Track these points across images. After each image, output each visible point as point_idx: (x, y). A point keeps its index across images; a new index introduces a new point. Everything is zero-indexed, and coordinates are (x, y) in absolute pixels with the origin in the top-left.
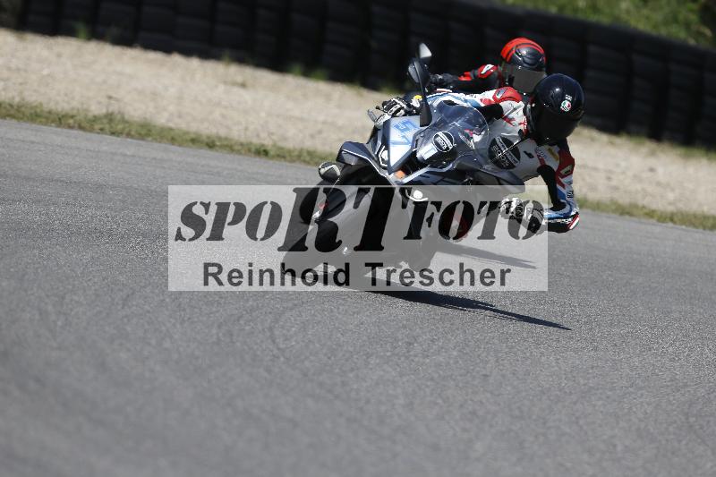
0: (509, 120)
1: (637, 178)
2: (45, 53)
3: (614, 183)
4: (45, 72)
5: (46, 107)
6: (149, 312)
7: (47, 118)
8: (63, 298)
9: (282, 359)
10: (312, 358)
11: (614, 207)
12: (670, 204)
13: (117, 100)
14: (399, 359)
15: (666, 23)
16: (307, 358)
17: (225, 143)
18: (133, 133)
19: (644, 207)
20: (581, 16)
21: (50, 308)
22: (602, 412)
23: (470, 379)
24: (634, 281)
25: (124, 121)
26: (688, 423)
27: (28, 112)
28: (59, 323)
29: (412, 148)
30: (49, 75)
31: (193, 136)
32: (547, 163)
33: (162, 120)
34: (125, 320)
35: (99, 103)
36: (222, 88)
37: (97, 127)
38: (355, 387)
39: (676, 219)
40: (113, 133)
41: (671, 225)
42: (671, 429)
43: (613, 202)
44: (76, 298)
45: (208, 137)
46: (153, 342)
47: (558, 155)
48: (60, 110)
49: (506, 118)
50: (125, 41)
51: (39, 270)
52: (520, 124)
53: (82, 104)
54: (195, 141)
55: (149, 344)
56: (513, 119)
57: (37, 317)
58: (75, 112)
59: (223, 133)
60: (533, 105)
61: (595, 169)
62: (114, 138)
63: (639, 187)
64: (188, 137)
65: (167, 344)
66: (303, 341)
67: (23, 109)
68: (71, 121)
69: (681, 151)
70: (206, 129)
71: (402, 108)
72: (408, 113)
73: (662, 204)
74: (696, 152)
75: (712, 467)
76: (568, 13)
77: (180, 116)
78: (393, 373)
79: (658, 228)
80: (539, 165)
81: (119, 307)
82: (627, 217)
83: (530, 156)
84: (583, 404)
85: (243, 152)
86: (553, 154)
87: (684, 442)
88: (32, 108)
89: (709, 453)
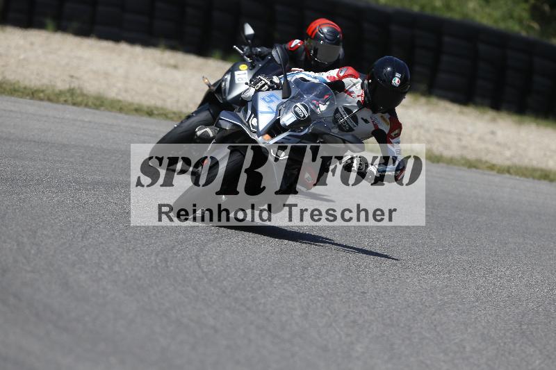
0: (350, 93)
1: (481, 139)
2: (22, 42)
3: (464, 143)
4: (22, 57)
5: (22, 84)
6: (102, 243)
7: (23, 92)
8: (36, 232)
9: (206, 280)
10: (229, 279)
11: (463, 162)
12: (508, 159)
13: (77, 78)
14: (297, 280)
15: (504, 19)
16: (225, 279)
17: (161, 112)
18: (90, 104)
19: (486, 162)
20: (438, 14)
21: (25, 240)
22: (454, 321)
23: (351, 295)
24: (479, 219)
25: (83, 95)
26: (521, 329)
27: (8, 88)
28: (33, 252)
29: (276, 116)
30: (24, 59)
31: (136, 106)
32: (380, 127)
33: (112, 94)
34: (84, 249)
35: (64, 81)
36: (158, 69)
37: (62, 99)
38: (263, 301)
39: (511, 171)
40: (74, 104)
41: (507, 175)
42: (508, 334)
43: (463, 158)
44: (45, 232)
45: (148, 107)
46: (106, 266)
47: (388, 121)
48: (33, 86)
49: (346, 92)
50: (83, 32)
51: (17, 211)
52: (358, 96)
53: (51, 81)
54: (138, 110)
55: (103, 268)
56: (353, 92)
57: (15, 247)
58: (44, 88)
59: (159, 104)
60: (370, 81)
61: (449, 132)
62: (75, 108)
63: (482, 146)
64: (133, 107)
65: (116, 268)
66: (222, 266)
67: (4, 85)
68: (41, 95)
69: (516, 118)
70: (147, 101)
71: (266, 84)
72: (271, 88)
73: (501, 159)
74: (527, 119)
75: (539, 364)
76: (428, 11)
77: (126, 91)
78: (292, 291)
79: (497, 179)
80: (373, 129)
81: (79, 240)
82: (474, 170)
83: (366, 121)
84: (439, 314)
85: (175, 119)
86: (384, 119)
87: (518, 345)
88: (11, 85)
89: (538, 352)
